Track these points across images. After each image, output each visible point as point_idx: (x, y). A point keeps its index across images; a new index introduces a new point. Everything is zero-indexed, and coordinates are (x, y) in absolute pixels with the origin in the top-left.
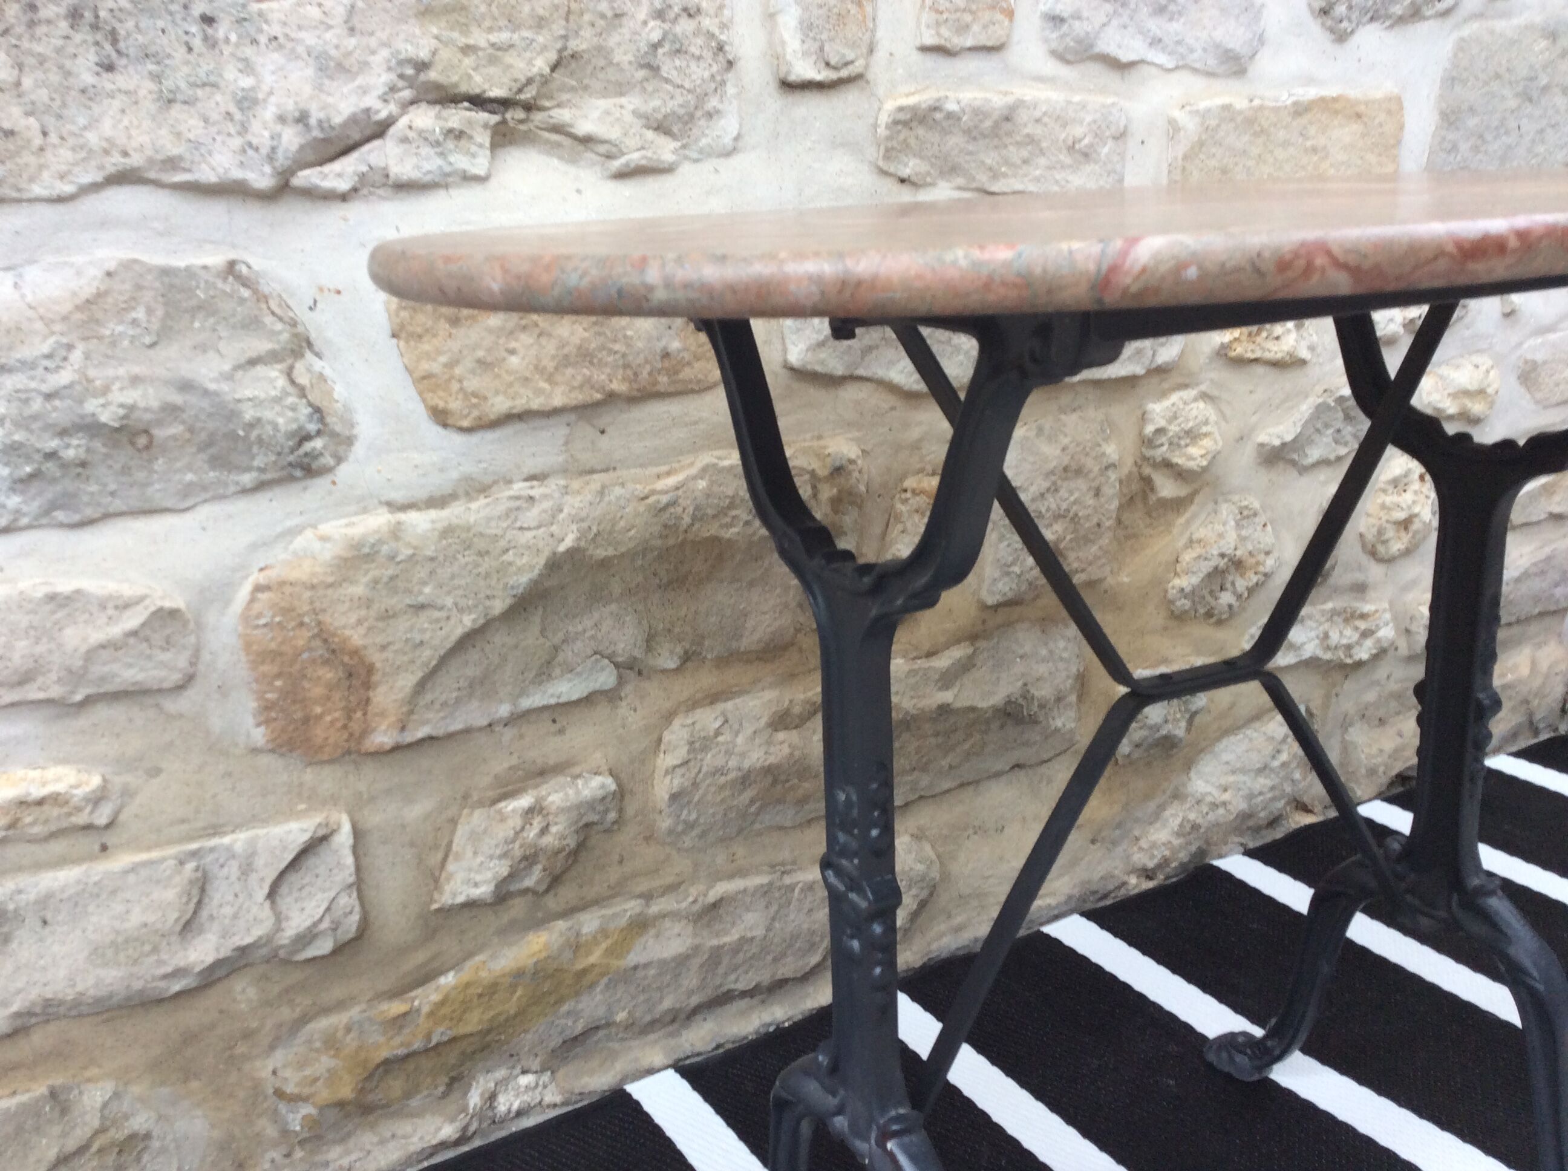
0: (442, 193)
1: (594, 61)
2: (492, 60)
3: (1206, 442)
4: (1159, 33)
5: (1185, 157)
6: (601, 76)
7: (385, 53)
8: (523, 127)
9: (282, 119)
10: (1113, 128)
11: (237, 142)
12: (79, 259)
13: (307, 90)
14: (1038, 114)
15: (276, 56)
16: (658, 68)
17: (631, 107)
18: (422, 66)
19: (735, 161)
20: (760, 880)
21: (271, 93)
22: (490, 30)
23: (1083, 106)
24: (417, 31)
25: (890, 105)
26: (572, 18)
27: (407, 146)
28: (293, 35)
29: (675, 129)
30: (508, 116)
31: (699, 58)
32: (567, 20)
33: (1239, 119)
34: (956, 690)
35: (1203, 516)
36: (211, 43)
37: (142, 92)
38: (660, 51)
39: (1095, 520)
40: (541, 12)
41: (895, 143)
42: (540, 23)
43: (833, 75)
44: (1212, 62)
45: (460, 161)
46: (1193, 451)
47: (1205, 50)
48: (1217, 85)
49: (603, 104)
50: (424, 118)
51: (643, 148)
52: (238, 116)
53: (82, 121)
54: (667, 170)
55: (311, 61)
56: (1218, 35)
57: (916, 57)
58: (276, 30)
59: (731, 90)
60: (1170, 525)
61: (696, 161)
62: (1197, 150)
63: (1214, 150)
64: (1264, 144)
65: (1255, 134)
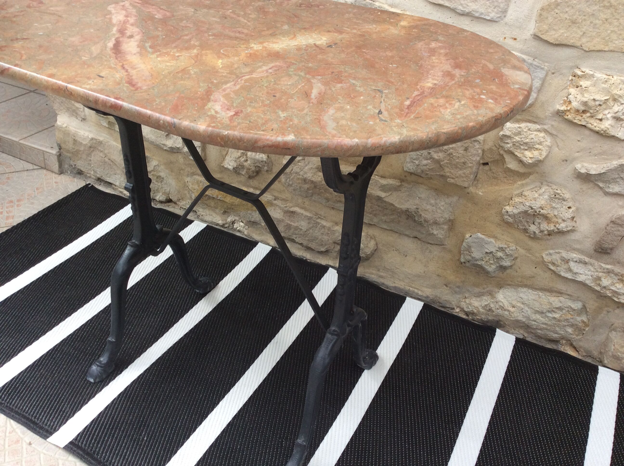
3: (536, 153)
5: (542, 9)
20: (308, 214)
34: (388, 194)
35: (532, 186)
39: (462, 160)
46: (528, 154)
60: (515, 182)
62: (553, 7)
63: (567, 10)
64: (612, 14)
65: (604, 6)
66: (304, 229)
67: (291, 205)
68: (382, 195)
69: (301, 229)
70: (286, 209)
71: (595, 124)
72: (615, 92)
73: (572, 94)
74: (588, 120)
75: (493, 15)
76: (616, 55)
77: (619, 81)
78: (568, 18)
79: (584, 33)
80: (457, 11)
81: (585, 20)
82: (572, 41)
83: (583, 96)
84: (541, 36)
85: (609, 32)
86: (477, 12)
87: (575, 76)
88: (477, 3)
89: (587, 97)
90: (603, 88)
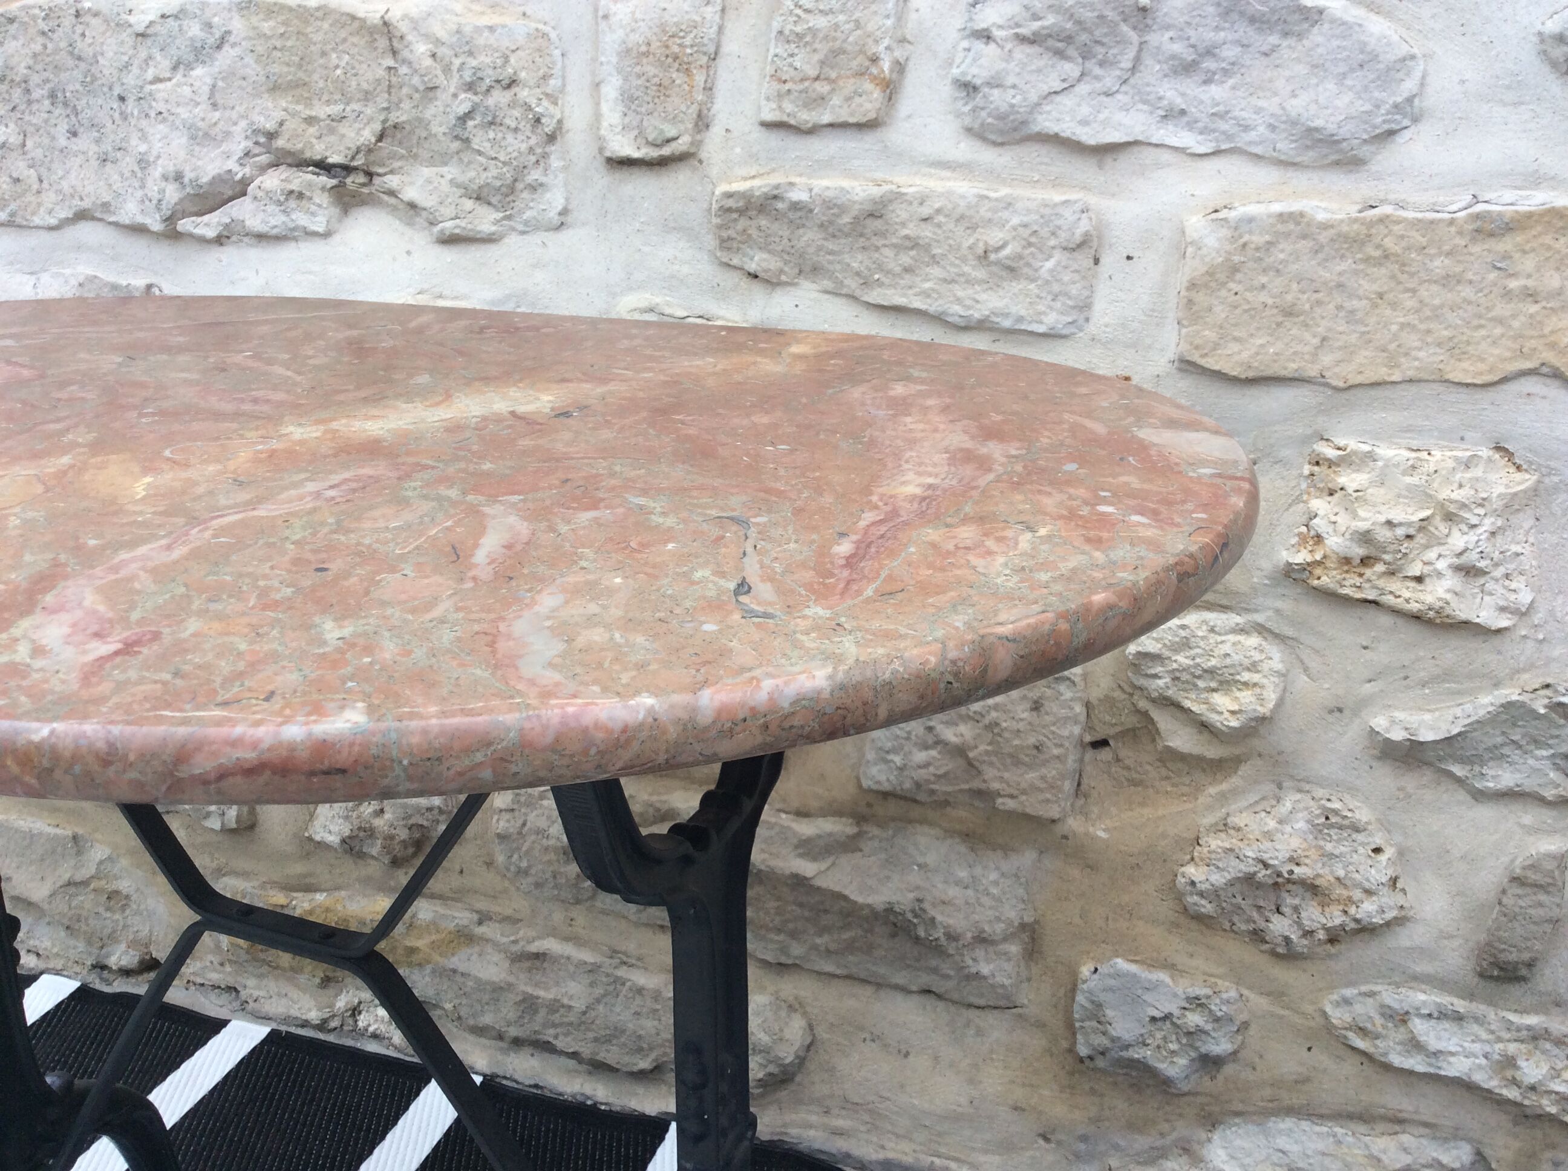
0: (293, 244)
1: (417, 131)
2: (332, 131)
3: (1246, 697)
4: (1180, 102)
5: (1192, 286)
6: (426, 145)
7: (243, 124)
8: (365, 190)
9: (165, 178)
10: (1063, 235)
11: (139, 194)
12: (68, 271)
13: (182, 154)
14: (925, 211)
15: (161, 127)
16: (467, 141)
17: (450, 177)
18: (271, 136)
19: (565, 235)
20: (587, 956)
21: (158, 157)
22: (328, 102)
23: (1008, 204)
24: (270, 105)
25: (722, 188)
26: (393, 90)
27: (256, 203)
28: (173, 110)
29: (494, 200)
30: (349, 180)
31: (516, 130)
32: (390, 94)
33: (1324, 237)
34: (823, 866)
35: (1253, 798)
36: (124, 117)
37: (91, 153)
38: (470, 123)
39: (1032, 740)
40: (365, 86)
41: (731, 233)
42: (367, 96)
43: (654, 153)
44: (1285, 147)
45: (301, 219)
46: (1221, 700)
47: (1272, 128)
48: (1301, 180)
49: (427, 172)
50: (273, 181)
51: (457, 218)
52: (139, 175)
53: (60, 173)
54: (489, 240)
55: (185, 131)
56: (1296, 106)
57: (759, 134)
58: (160, 106)
59: (555, 163)
60: (1199, 789)
61: (523, 233)
62: (1221, 276)
63: (1264, 280)
64: (1393, 277)
65: (1367, 260)
66: (579, 1005)
67: (531, 933)
68: (807, 868)
69: (570, 1007)
70: (515, 948)
71: (1407, 594)
72: (1444, 494)
73: (1321, 513)
74: (1381, 583)
75: (1052, 320)
76: (1426, 390)
77: (1451, 464)
78: (1270, 301)
79: (1324, 339)
80: (950, 319)
81: (1319, 303)
82: (1294, 366)
83: (1355, 516)
84: (1202, 362)
85: (1394, 328)
86: (1007, 315)
87: (1317, 463)
88: (1001, 293)
89: (1368, 518)
90: (1410, 488)
